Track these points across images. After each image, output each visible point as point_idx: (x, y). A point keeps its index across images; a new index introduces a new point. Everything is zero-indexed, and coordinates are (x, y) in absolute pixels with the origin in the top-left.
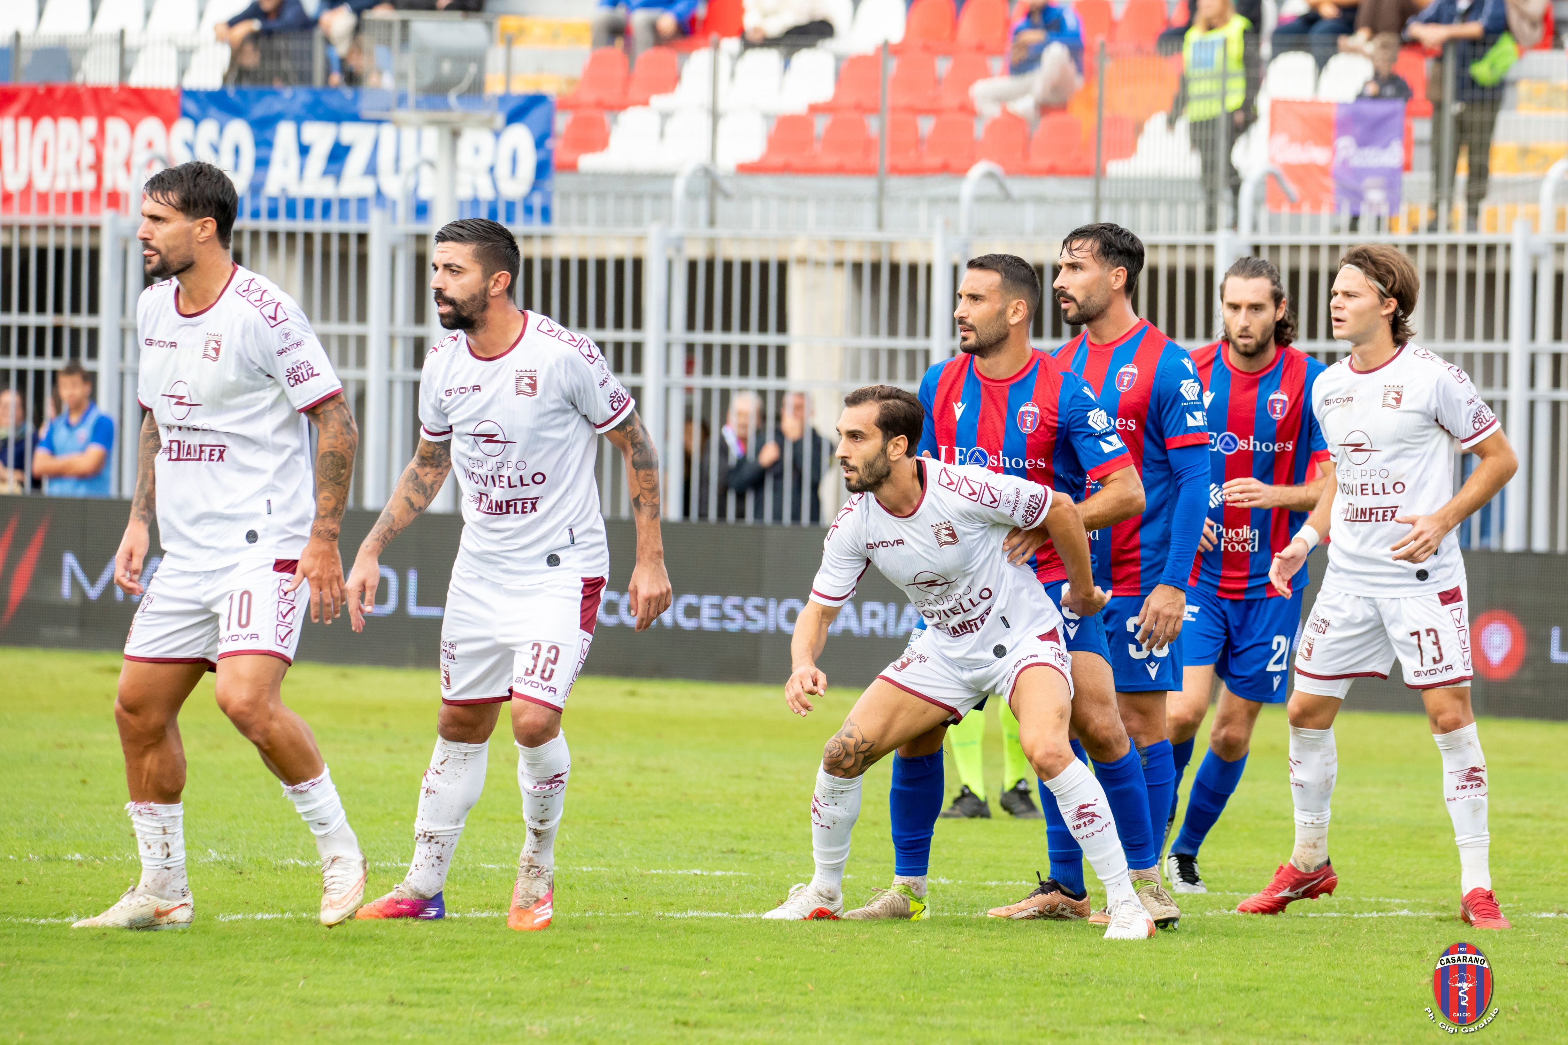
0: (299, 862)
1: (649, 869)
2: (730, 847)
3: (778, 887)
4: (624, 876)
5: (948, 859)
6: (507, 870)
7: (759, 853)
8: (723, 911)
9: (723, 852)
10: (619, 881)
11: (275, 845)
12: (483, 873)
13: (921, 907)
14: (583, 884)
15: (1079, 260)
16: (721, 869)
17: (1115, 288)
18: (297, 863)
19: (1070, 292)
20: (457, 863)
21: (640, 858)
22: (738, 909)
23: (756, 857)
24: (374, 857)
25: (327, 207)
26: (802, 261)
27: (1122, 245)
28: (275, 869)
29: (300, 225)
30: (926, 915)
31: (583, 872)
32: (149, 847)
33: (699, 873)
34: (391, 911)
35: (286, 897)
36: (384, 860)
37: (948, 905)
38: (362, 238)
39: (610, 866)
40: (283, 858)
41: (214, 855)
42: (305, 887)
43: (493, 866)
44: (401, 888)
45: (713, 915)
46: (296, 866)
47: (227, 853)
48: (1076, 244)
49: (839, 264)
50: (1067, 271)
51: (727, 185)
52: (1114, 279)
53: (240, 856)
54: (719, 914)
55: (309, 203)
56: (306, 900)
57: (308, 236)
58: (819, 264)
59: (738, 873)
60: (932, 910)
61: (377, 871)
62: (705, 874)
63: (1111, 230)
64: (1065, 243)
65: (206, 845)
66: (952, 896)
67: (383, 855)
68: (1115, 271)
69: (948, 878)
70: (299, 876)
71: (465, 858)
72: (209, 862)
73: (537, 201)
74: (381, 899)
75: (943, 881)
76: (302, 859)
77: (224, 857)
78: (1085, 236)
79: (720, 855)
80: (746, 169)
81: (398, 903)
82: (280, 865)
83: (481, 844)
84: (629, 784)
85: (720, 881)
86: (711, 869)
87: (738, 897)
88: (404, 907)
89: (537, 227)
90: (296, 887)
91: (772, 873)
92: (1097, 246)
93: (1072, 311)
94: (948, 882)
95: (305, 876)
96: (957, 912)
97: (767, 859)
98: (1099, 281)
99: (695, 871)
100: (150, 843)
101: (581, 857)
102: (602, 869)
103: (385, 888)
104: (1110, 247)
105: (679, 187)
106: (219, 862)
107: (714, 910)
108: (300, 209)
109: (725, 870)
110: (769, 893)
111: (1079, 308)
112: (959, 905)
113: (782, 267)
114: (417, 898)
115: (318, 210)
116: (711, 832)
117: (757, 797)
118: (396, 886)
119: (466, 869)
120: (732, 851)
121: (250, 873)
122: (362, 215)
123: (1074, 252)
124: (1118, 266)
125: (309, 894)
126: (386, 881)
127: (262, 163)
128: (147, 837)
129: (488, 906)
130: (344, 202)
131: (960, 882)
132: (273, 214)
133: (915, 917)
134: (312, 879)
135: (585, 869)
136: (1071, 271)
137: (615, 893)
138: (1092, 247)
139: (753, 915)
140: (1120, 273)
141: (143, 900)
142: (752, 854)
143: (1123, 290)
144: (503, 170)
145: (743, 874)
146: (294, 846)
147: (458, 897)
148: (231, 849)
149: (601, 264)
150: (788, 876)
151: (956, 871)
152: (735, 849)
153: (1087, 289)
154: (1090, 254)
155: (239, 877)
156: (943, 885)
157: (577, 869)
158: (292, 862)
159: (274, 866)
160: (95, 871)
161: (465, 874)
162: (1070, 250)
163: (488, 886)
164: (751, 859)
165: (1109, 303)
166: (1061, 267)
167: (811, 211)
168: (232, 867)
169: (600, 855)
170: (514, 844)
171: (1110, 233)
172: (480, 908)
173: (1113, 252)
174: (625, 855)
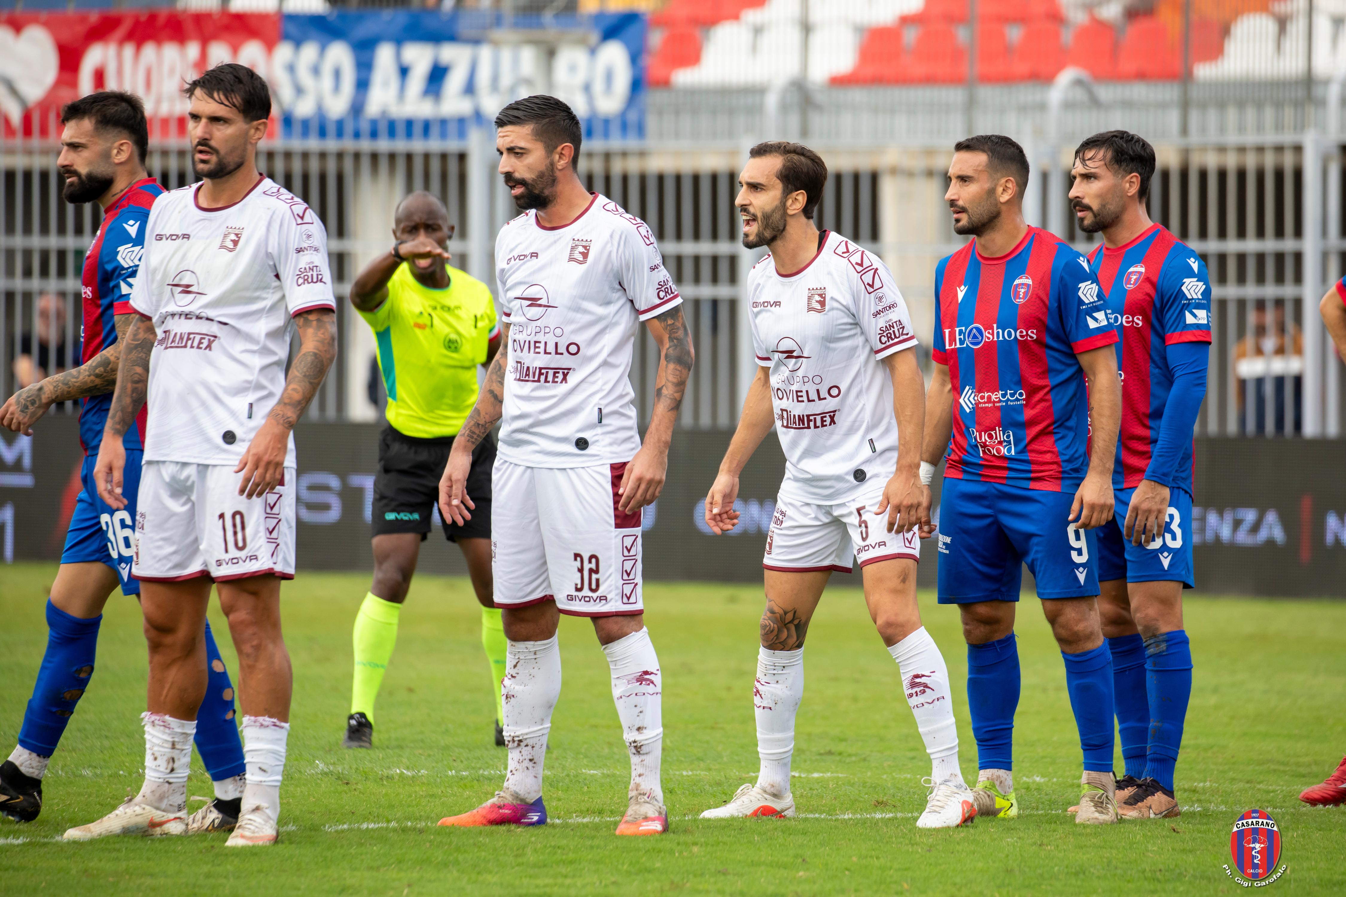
0: (405, 772)
1: (748, 772)
2: (828, 749)
3: (875, 788)
4: (723, 779)
5: (1043, 757)
6: (608, 776)
7: (856, 755)
8: (821, 813)
9: (821, 754)
10: (719, 784)
11: (381, 755)
12: (585, 779)
13: (1007, 804)
14: (683, 788)
15: (1093, 170)
16: (818, 771)
17: (1129, 194)
18: (402, 773)
19: (1086, 201)
20: (560, 770)
21: (739, 762)
22: (835, 810)
23: (854, 759)
24: (478, 766)
25: (427, 127)
26: (894, 171)
27: (1134, 151)
28: (381, 779)
29: (400, 145)
30: (1014, 812)
31: (683, 776)
32: (155, 759)
33: (797, 775)
34: (493, 816)
35: (392, 807)
36: (488, 768)
37: (1043, 803)
38: (462, 157)
39: (710, 769)
40: (389, 768)
41: (321, 766)
42: (410, 796)
43: (595, 772)
44: (502, 794)
45: (811, 816)
46: (401, 775)
47: (334, 764)
48: (1089, 154)
49: (930, 173)
50: (1082, 181)
51: (820, 98)
52: (1128, 185)
53: (347, 767)
54: (817, 815)
55: (409, 124)
56: (411, 809)
57: (409, 157)
58: (910, 174)
59: (835, 775)
60: (1019, 809)
61: (481, 779)
62: (803, 776)
63: (1122, 138)
64: (1077, 152)
65: (313, 757)
66: (1047, 795)
67: (487, 763)
68: (1128, 178)
69: (1043, 776)
70: (404, 785)
71: (567, 765)
72: (317, 773)
73: (632, 117)
74: (484, 805)
75: (1038, 779)
76: (408, 768)
77: (331, 768)
78: (1097, 145)
79: (818, 757)
80: (838, 82)
81: (500, 807)
82: (386, 775)
83: (583, 751)
84: (729, 689)
85: (818, 783)
86: (809, 771)
87: (835, 798)
88: (506, 811)
89: (632, 143)
90: (402, 797)
91: (869, 774)
92: (1109, 154)
93: (1089, 219)
94: (1042, 780)
95: (411, 785)
96: (1052, 810)
97: (865, 760)
98: (1113, 190)
99: (793, 774)
100: (157, 754)
101: (681, 761)
102: (702, 773)
103: (489, 796)
104: (1122, 155)
105: (772, 101)
106: (326, 774)
107: (811, 812)
108: (401, 129)
109: (823, 772)
110: (866, 794)
111: (1095, 216)
112: (1054, 803)
113: (874, 178)
114: (519, 802)
115: (418, 129)
116: (809, 735)
117: (855, 699)
118: (497, 793)
119: (568, 775)
120: (830, 753)
121: (357, 784)
122: (462, 135)
123: (1088, 162)
124: (1131, 173)
125: (414, 803)
126: (490, 789)
127: (363, 85)
128: (156, 749)
129: (589, 812)
130: (443, 122)
131: (1055, 780)
132: (374, 134)
133: (1001, 815)
134: (417, 788)
135: (685, 773)
136: (1085, 181)
137: (714, 797)
138: (1104, 156)
139: (850, 816)
140: (1134, 180)
141: (138, 809)
142: (850, 755)
143: (1137, 196)
144: (598, 87)
145: (840, 775)
146: (400, 756)
147: (561, 803)
148: (338, 760)
149: (696, 179)
150: (885, 777)
151: (1050, 769)
152: (833, 750)
153: (1100, 196)
154: (1102, 163)
155: (346, 788)
156: (1038, 784)
157: (677, 773)
158: (398, 771)
159: (380, 776)
160: (204, 784)
161: (567, 780)
162: (1083, 161)
163: (590, 792)
164: (848, 760)
165: (1123, 209)
166: (1075, 178)
167: (901, 122)
168: (338, 778)
169: (700, 759)
170: (615, 750)
171: (1121, 141)
172: (582, 813)
173: (1125, 160)
174: (725, 759)
